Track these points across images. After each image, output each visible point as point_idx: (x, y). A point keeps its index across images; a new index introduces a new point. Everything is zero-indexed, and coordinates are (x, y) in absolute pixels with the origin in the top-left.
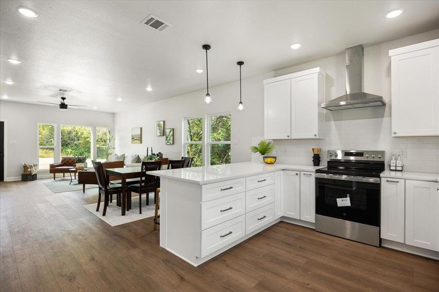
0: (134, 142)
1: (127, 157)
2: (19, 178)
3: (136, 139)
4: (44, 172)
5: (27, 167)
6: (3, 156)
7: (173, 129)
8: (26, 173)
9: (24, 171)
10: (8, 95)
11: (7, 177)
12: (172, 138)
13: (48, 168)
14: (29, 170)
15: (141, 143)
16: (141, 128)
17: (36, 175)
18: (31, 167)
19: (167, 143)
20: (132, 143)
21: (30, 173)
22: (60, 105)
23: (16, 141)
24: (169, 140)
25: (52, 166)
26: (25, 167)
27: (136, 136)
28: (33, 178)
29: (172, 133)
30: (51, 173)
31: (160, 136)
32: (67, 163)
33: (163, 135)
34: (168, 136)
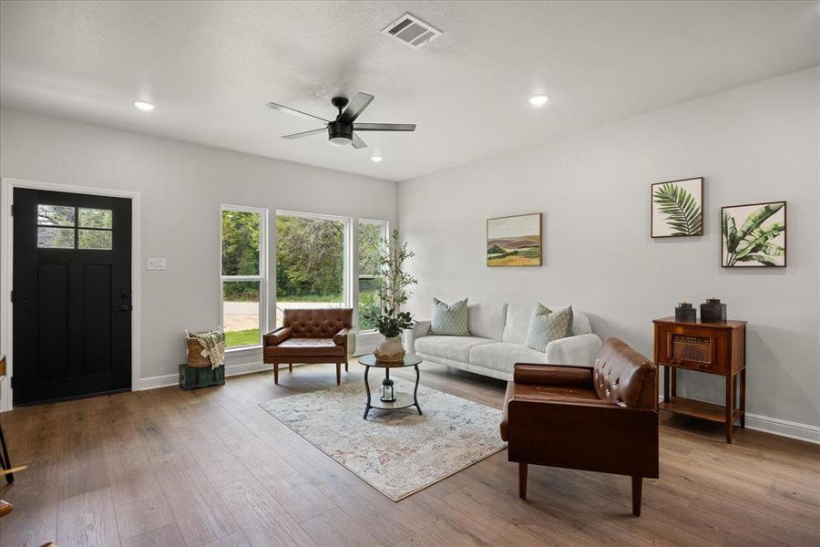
0: (502, 262)
1: (476, 308)
2: (173, 379)
3: (516, 253)
4: (242, 355)
5: (198, 343)
6: (130, 308)
8: (195, 365)
9: (190, 356)
12: (776, 242)
14: (204, 354)
15: (541, 264)
16: (542, 215)
17: (222, 367)
18: (210, 344)
19: (739, 263)
20: (488, 266)
21: (206, 363)
22: (332, 125)
23: (164, 260)
24: (754, 250)
25: (269, 341)
26: (193, 345)
27: (510, 243)
28: (214, 379)
29: (778, 219)
30: (266, 361)
31: (676, 235)
32: (303, 329)
33: (700, 234)
34: (740, 234)
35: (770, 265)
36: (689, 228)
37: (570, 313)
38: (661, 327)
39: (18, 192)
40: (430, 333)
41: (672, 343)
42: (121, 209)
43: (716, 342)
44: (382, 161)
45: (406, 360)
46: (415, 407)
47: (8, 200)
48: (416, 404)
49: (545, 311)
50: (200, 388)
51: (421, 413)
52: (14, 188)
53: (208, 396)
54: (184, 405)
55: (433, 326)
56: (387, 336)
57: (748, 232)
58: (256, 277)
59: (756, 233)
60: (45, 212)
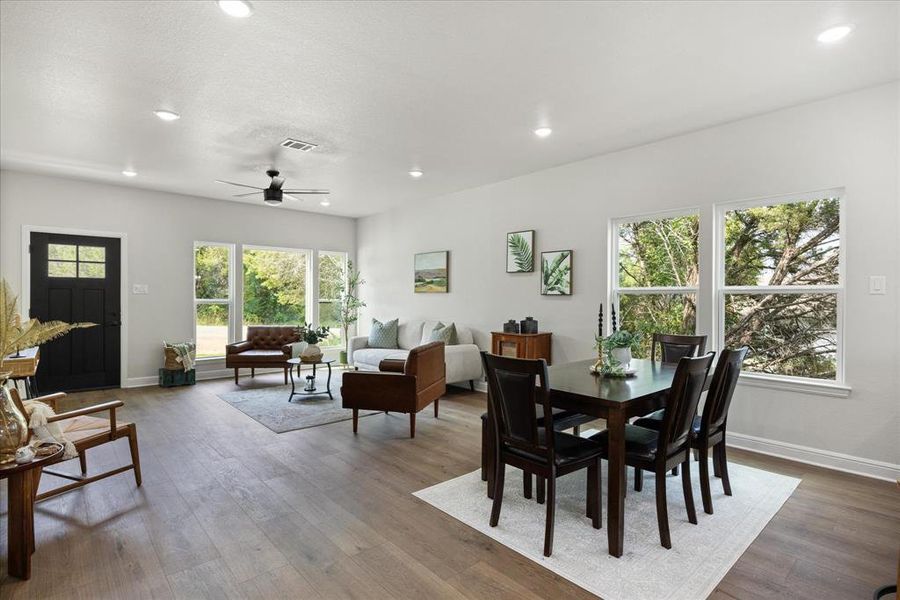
0: (424, 289)
1: (404, 326)
2: (154, 380)
3: (432, 282)
4: (212, 363)
5: (173, 352)
6: (120, 323)
7: (571, 252)
8: (170, 368)
9: (167, 362)
10: (137, 168)
11: (129, 376)
12: (566, 278)
13: (222, 353)
14: (178, 359)
15: (447, 291)
16: (448, 253)
17: (193, 371)
18: (183, 352)
19: (549, 292)
20: (416, 292)
21: (180, 367)
22: (266, 191)
23: (146, 286)
24: (556, 283)
25: (231, 350)
26: (170, 352)
27: (429, 273)
28: (187, 379)
29: (566, 262)
30: (228, 367)
31: (519, 271)
32: (262, 343)
33: (532, 270)
34: (550, 272)
35: (563, 294)
36: (526, 267)
37: (453, 328)
38: (495, 336)
39: (34, 235)
40: (367, 346)
41: (501, 347)
42: (112, 246)
43: (519, 345)
44: (330, 206)
45: (323, 360)
46: (328, 395)
47: (27, 242)
48: (329, 392)
49: (441, 326)
50: (175, 386)
51: (331, 398)
52: (31, 233)
53: (181, 391)
54: (161, 395)
55: (370, 341)
56: (310, 343)
57: (553, 271)
58: (226, 300)
59: (557, 271)
60: (56, 250)
